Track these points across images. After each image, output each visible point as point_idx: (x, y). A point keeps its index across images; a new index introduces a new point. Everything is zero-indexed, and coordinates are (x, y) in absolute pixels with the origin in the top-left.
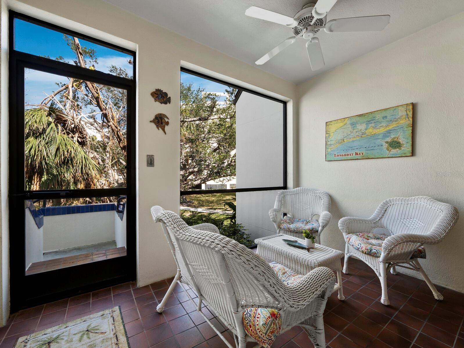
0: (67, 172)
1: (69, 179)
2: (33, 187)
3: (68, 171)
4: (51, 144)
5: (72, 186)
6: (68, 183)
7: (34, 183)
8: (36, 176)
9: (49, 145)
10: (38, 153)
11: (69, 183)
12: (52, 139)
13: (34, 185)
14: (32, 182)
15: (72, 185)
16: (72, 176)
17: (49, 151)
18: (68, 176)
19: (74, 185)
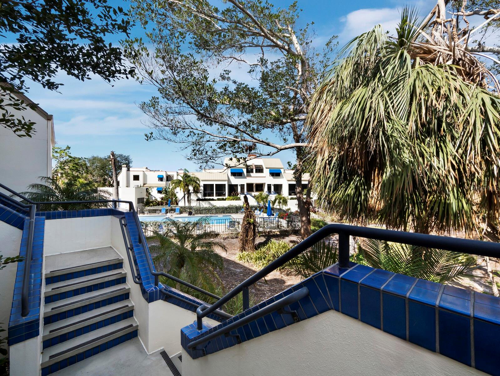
0: (438, 156)
1: (443, 172)
2: (372, 194)
3: (441, 153)
4: (396, 89)
5: (451, 195)
6: (442, 187)
7: (373, 187)
8: (376, 172)
9: (393, 94)
10: (370, 113)
11: (444, 185)
12: (398, 77)
13: (373, 189)
14: (371, 184)
15: (453, 190)
16: (451, 163)
17: (393, 107)
18: (440, 166)
19: (458, 191)
